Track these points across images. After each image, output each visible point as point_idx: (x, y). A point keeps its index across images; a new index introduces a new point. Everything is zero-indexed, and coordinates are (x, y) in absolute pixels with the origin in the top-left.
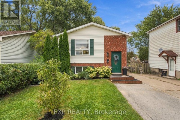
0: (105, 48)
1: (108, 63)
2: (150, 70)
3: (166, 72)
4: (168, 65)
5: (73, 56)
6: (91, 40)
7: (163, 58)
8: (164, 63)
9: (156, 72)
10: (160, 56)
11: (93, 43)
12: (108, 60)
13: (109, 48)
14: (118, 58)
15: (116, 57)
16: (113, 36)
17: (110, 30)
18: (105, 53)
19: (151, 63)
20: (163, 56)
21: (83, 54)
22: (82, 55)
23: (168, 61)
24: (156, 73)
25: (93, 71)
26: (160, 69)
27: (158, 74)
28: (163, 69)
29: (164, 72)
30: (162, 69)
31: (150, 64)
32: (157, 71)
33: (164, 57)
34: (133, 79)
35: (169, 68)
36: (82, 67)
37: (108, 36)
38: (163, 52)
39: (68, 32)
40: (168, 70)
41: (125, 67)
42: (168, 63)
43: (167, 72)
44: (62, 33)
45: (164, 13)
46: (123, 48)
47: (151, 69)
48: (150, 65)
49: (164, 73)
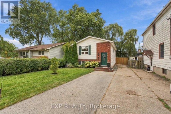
1: (98, 59)
2: (144, 66)
4: (150, 62)
5: (80, 55)
6: (89, 46)
10: (143, 54)
12: (99, 57)
13: (99, 50)
14: (105, 56)
22: (85, 54)
23: (150, 58)
25: (88, 64)
31: (144, 61)
37: (98, 43)
39: (76, 43)
40: (150, 66)
42: (150, 60)
44: (74, 44)
46: (108, 49)
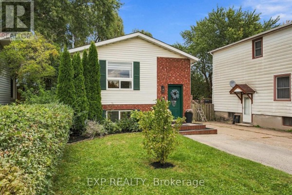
0: (158, 79)
2: (214, 114)
3: (239, 116)
4: (241, 106)
6: (134, 63)
7: (235, 95)
8: (237, 103)
9: (224, 118)
10: (232, 92)
11: (139, 68)
13: (164, 78)
14: (178, 96)
15: (175, 94)
16: (171, 58)
17: (165, 49)
18: (158, 86)
19: (216, 103)
20: (235, 93)
21: (122, 87)
22: (120, 89)
23: (241, 99)
24: (224, 120)
26: (230, 113)
27: (228, 120)
28: (235, 113)
29: (237, 118)
30: (233, 113)
31: (215, 105)
32: (226, 116)
33: (237, 94)
34: (204, 127)
35: (244, 110)
36: (120, 111)
37: (162, 58)
38: (237, 86)
40: (242, 113)
41: (189, 110)
42: (242, 103)
43: (241, 116)
45: (229, 19)
47: (216, 113)
48: (215, 107)
49: (235, 119)
